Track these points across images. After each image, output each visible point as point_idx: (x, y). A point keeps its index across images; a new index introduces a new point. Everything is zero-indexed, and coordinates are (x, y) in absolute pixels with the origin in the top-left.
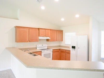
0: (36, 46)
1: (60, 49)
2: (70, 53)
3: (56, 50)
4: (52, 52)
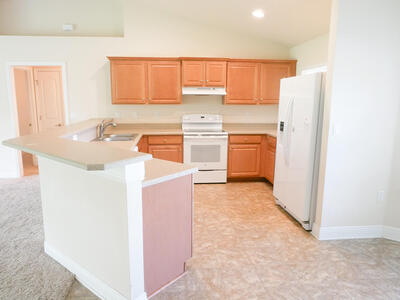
0: (181, 118)
1: (265, 135)
2: (275, 148)
3: (246, 138)
4: (227, 142)
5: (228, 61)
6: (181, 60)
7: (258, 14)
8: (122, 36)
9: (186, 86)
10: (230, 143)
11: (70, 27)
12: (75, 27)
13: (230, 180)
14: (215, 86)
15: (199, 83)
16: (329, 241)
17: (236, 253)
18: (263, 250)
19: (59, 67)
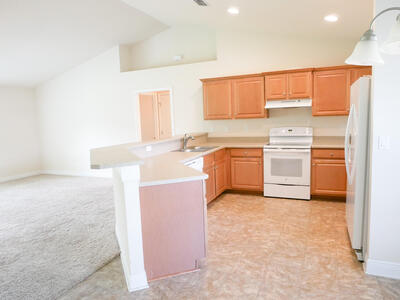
0: (268, 131)
3: (331, 153)
4: (309, 156)
5: (313, 71)
6: (264, 75)
7: (332, 18)
8: (215, 59)
9: (269, 100)
10: (313, 158)
11: (179, 58)
12: (182, 57)
13: (314, 197)
14: (299, 98)
15: (281, 96)
16: (377, 277)
17: (256, 265)
18: (287, 269)
19: (168, 91)
